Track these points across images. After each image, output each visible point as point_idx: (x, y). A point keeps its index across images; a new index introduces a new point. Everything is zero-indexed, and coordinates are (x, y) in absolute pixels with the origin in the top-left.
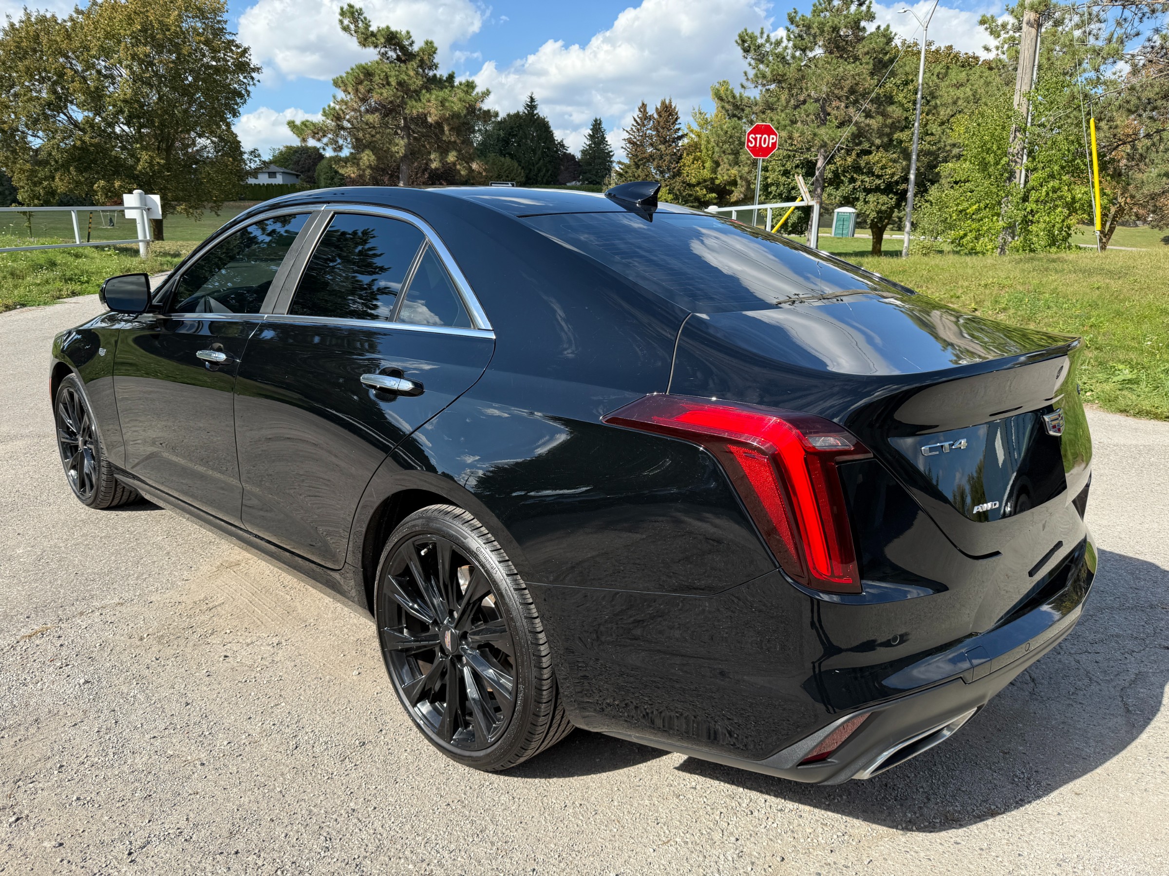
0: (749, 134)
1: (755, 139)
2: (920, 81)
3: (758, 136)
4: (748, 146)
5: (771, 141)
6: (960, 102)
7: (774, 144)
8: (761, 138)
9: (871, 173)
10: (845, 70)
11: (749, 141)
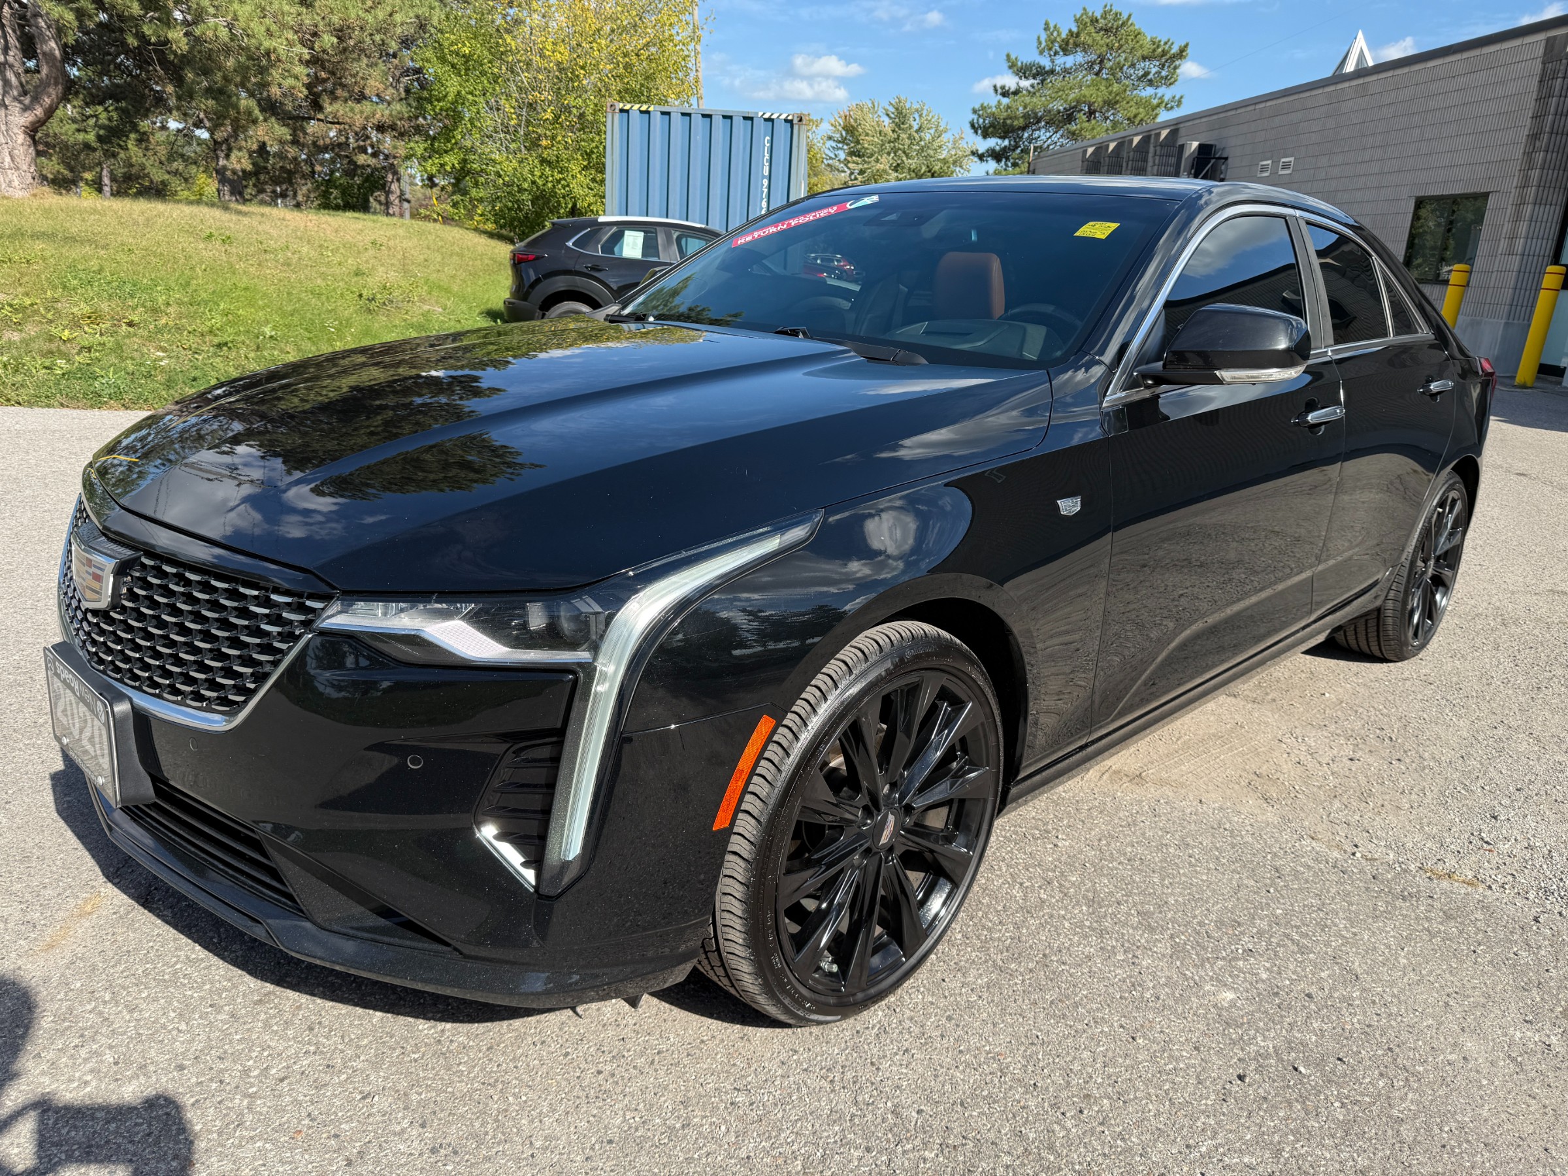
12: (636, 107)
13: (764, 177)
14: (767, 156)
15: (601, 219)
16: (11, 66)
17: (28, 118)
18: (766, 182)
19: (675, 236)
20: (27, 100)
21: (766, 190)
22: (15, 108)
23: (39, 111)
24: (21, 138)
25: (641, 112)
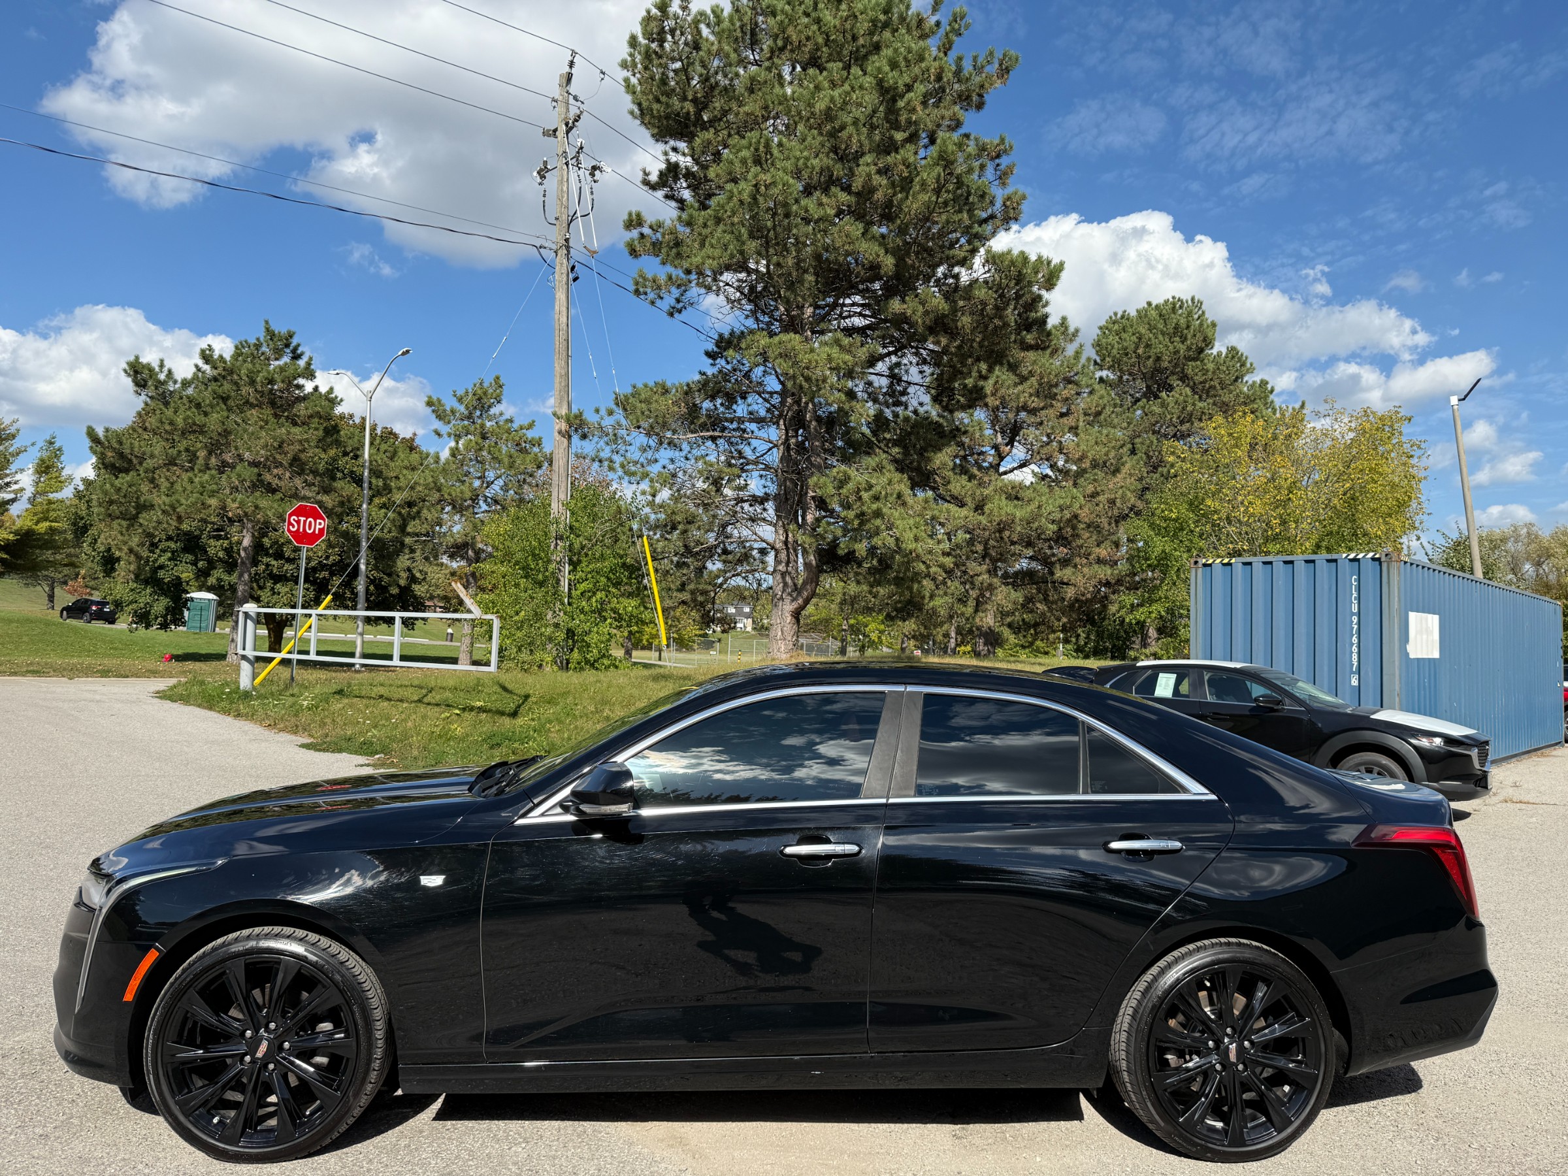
0: (290, 515)
1: (298, 522)
2: (366, 456)
3: (302, 519)
4: (289, 530)
5: (318, 527)
6: (420, 488)
7: (321, 530)
8: (305, 522)
9: (279, 555)
10: (289, 433)
11: (290, 524)
12: (1218, 561)
13: (1354, 614)
14: (1355, 595)
15: (1140, 664)
16: (790, 573)
17: (795, 605)
18: (1355, 619)
19: (1206, 678)
20: (795, 595)
21: (1356, 627)
22: (788, 599)
23: (800, 601)
24: (789, 619)
25: (1224, 565)
